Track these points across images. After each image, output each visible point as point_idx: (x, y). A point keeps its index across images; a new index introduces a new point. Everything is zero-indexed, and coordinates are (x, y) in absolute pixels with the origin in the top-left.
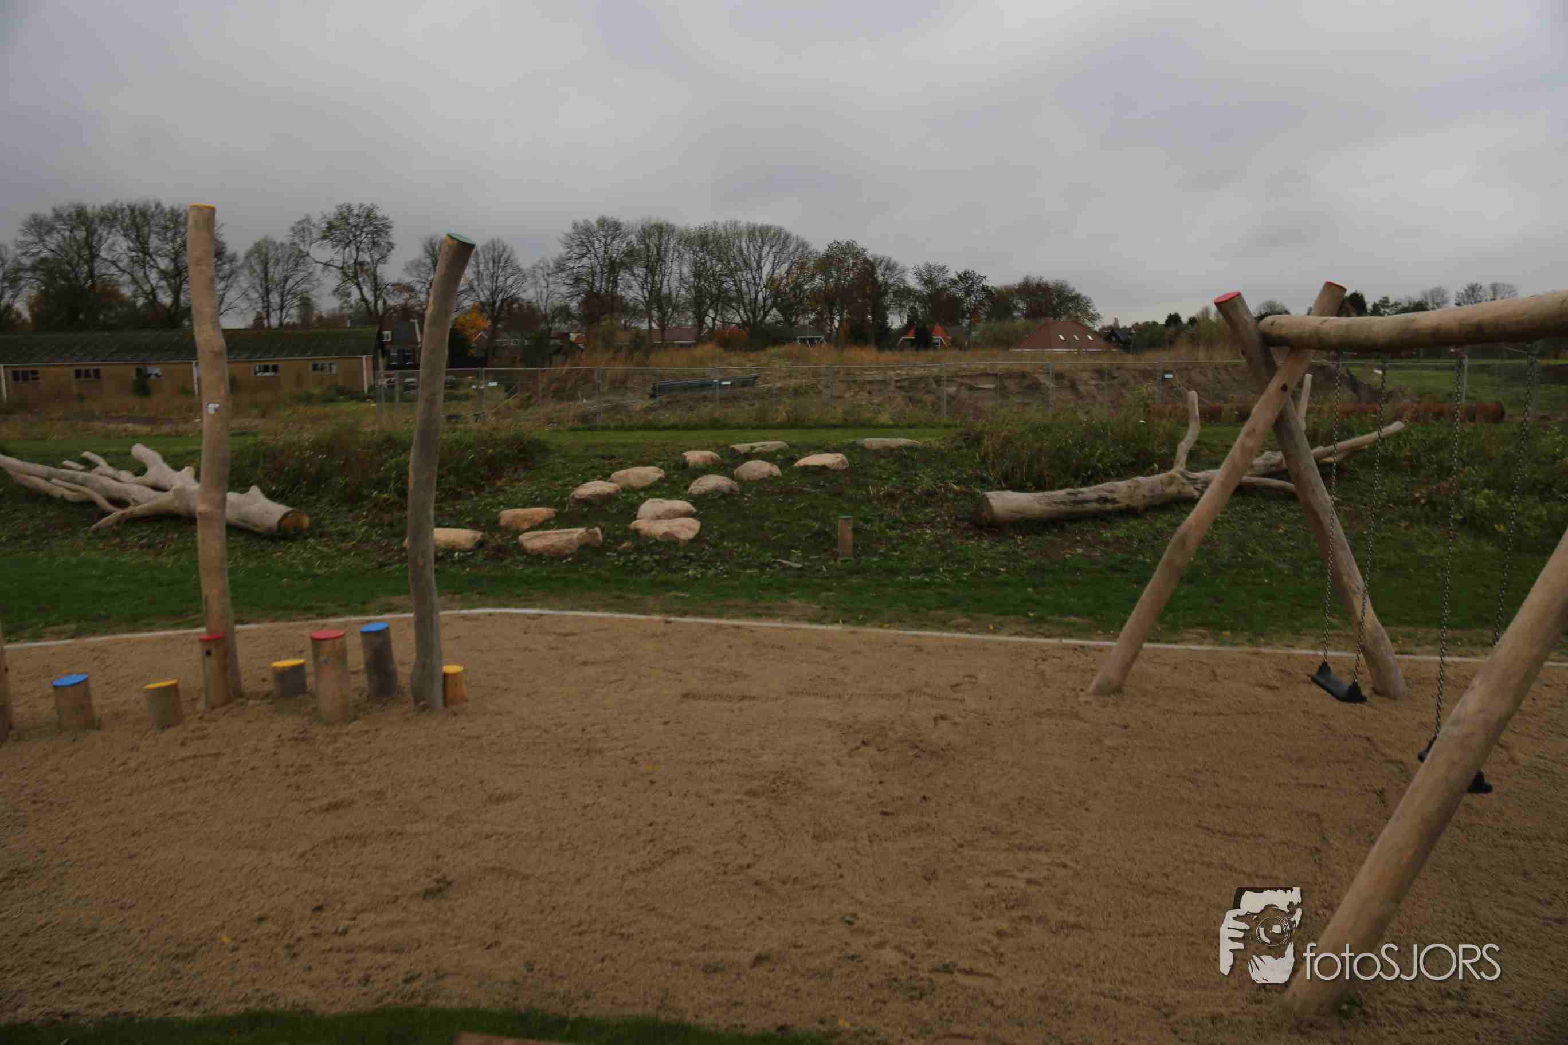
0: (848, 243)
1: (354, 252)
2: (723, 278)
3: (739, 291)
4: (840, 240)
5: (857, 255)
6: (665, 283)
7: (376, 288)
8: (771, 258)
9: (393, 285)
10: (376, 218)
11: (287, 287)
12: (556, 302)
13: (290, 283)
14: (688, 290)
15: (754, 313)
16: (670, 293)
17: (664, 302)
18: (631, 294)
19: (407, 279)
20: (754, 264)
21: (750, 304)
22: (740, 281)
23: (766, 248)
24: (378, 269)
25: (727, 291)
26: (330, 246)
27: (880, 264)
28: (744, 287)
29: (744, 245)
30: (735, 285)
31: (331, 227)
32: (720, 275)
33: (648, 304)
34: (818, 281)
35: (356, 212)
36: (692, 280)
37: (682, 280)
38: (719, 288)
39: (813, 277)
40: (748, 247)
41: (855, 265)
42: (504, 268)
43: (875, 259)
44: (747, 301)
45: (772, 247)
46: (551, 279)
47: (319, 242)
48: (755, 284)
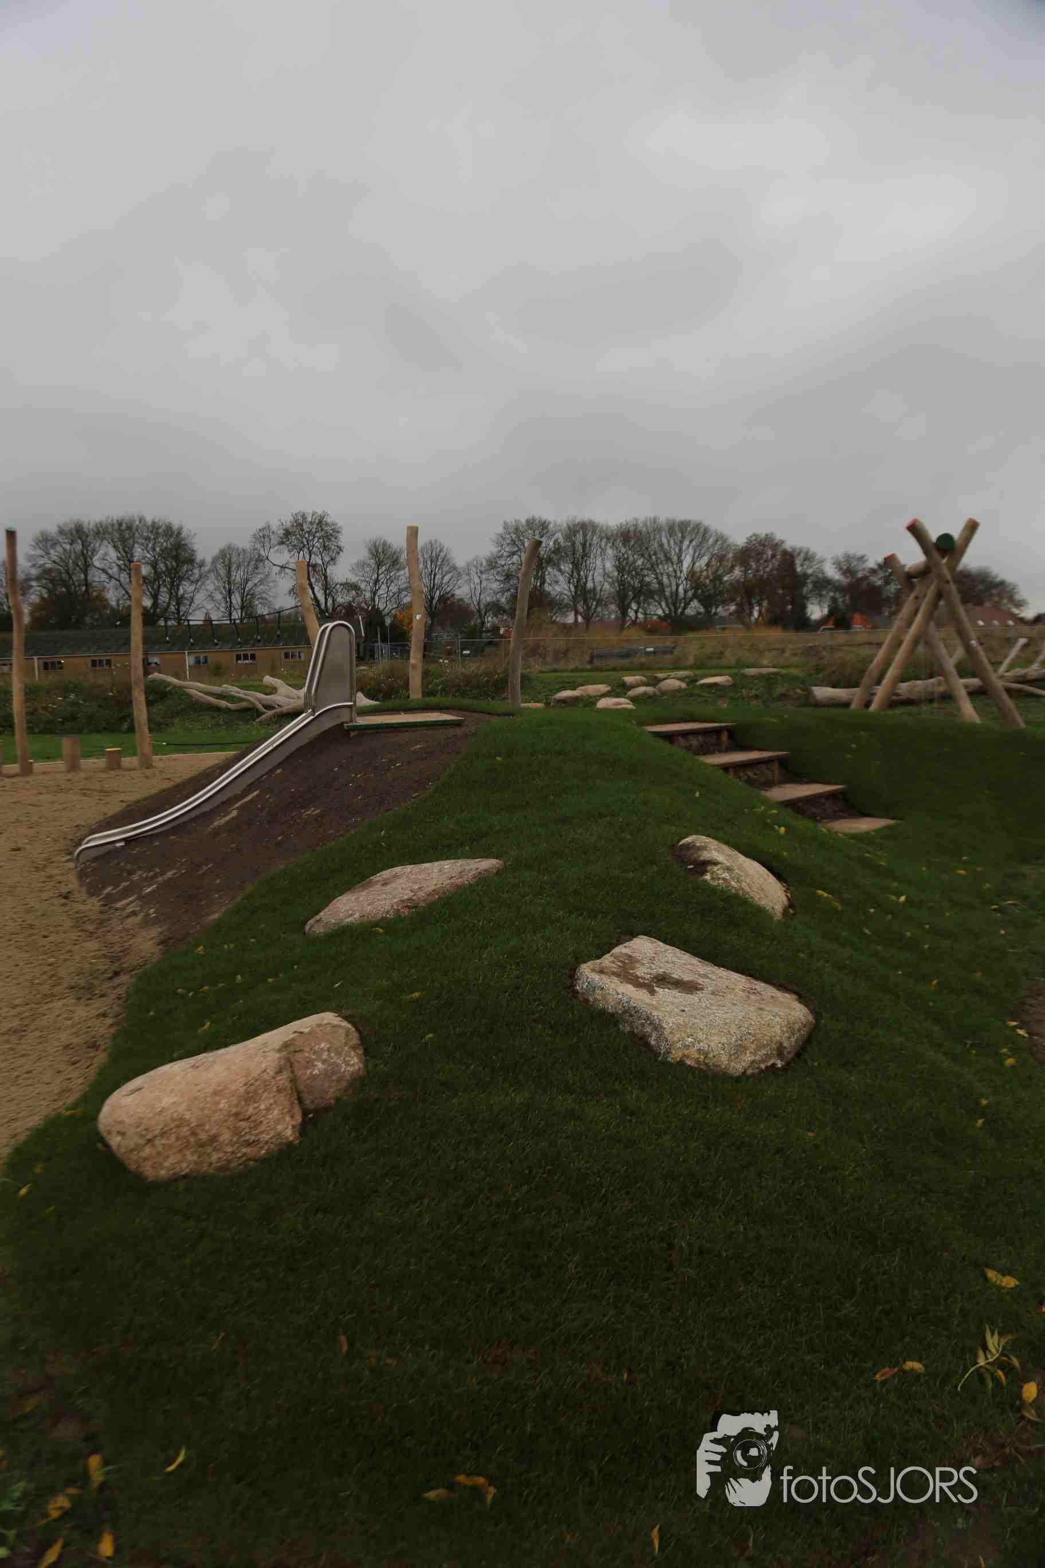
0: (767, 535)
1: (307, 556)
2: (645, 572)
3: (660, 583)
4: (758, 532)
5: (775, 546)
6: (590, 578)
7: (327, 588)
8: (691, 551)
9: (341, 585)
10: (327, 524)
11: (247, 589)
12: (487, 598)
13: (250, 585)
14: (612, 584)
15: (674, 605)
16: (594, 589)
17: (589, 596)
18: (558, 589)
19: (353, 579)
20: (675, 559)
21: (671, 596)
22: (662, 574)
23: (686, 543)
24: (328, 570)
25: (649, 584)
26: (286, 551)
27: (799, 554)
28: (665, 580)
29: (664, 540)
30: (657, 578)
31: (287, 533)
32: (642, 569)
33: (575, 598)
34: (737, 572)
35: (309, 519)
36: (616, 574)
37: (606, 575)
38: (641, 582)
39: (732, 567)
40: (669, 542)
41: (773, 556)
42: (441, 567)
43: (794, 550)
44: (667, 594)
45: (691, 541)
46: (484, 576)
47: (278, 547)
48: (675, 577)
